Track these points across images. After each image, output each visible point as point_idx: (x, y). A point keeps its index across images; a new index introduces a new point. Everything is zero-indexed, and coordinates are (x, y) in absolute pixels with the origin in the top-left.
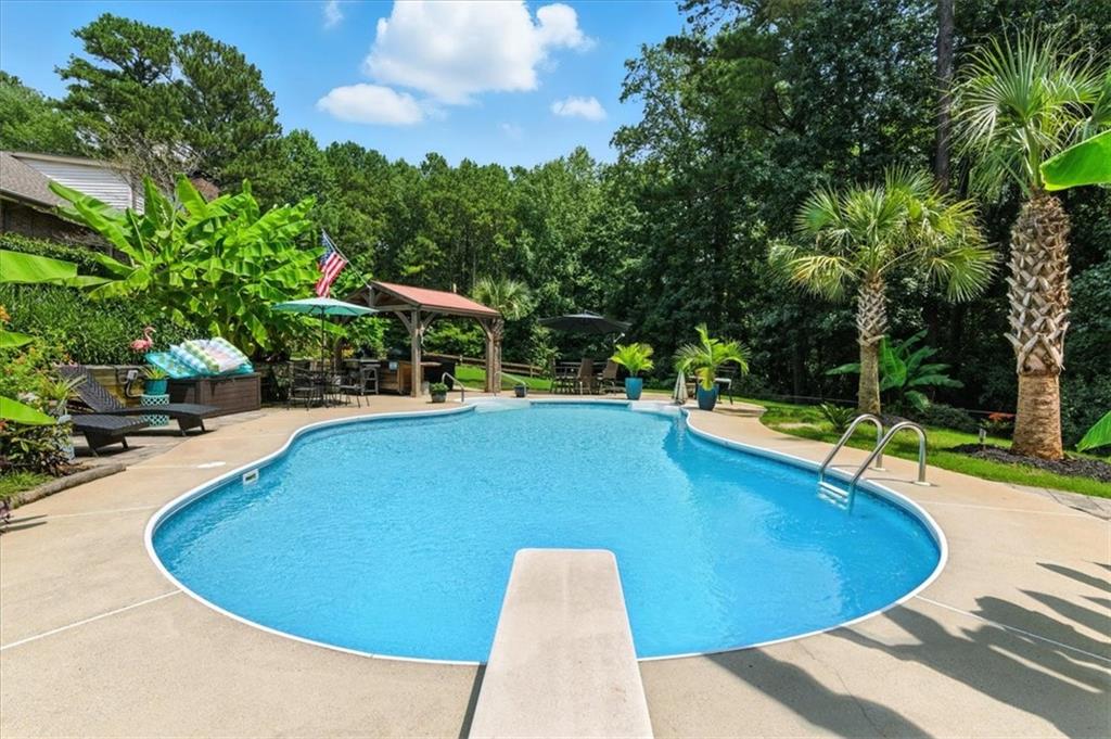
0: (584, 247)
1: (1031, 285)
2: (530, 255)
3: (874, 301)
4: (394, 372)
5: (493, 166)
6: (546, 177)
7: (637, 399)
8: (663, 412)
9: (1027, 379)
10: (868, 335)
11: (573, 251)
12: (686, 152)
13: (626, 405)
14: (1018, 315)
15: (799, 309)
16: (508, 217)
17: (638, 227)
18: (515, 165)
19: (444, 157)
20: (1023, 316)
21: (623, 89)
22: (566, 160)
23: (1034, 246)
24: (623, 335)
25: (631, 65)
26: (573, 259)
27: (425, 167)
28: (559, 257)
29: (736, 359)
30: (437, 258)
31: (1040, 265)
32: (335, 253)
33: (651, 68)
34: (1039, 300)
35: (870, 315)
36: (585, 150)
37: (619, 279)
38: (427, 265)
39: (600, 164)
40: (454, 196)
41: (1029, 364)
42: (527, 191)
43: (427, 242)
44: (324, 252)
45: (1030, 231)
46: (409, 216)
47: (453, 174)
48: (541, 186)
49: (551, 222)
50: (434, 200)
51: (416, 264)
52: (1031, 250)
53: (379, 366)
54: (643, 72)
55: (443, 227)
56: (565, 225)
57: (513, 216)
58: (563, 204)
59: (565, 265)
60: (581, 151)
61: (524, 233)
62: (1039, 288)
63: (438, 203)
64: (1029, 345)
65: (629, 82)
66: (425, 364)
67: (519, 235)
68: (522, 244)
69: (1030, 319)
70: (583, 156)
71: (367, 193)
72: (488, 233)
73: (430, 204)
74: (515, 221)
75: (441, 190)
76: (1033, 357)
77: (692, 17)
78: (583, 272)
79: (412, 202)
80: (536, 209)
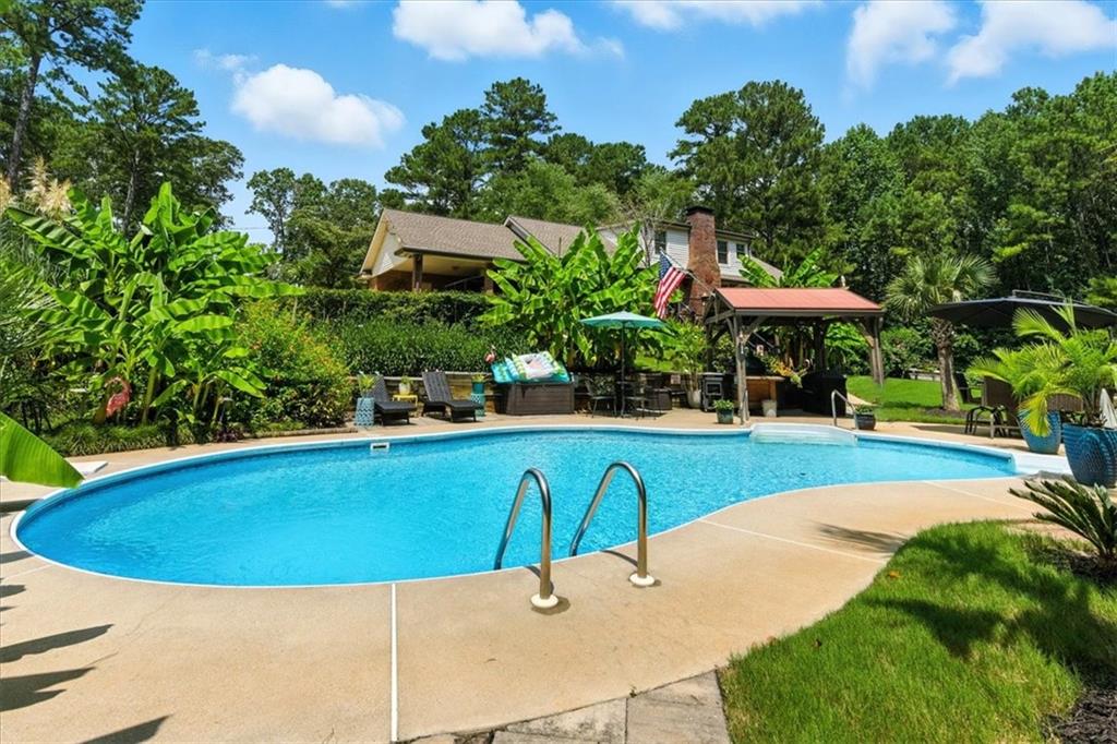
27: (1012, 112)
46: (994, 182)
51: (1011, 244)
53: (722, 379)
55: (1052, 183)
63: (1037, 153)
71: (941, 168)
73: (1024, 157)
75: (1040, 133)
79: (1000, 163)
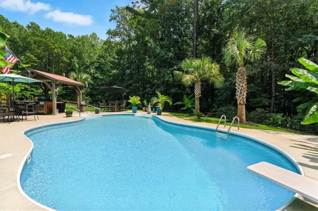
0: (96, 65)
1: (241, 85)
2: (77, 66)
3: (199, 87)
4: (43, 106)
5: (60, 32)
6: (82, 40)
7: (136, 113)
8: (145, 116)
9: (240, 106)
10: (197, 95)
11: (92, 66)
12: (130, 41)
13: (133, 115)
14: (238, 92)
15: (166, 88)
16: (68, 51)
17: (117, 61)
18: (69, 34)
19: (39, 25)
20: (240, 92)
21: (110, 18)
22: (89, 36)
23: (242, 77)
24: (125, 93)
25: (112, 11)
26: (93, 68)
27: (28, 27)
28: (88, 67)
29: (168, 101)
30: (36, 62)
31: (243, 81)
32: (12, 55)
33: (119, 14)
34: (243, 89)
35: (198, 90)
36: (95, 34)
37: (110, 76)
38: (31, 65)
39: (101, 39)
40: (44, 40)
41: (241, 102)
42: (75, 43)
43: (32, 56)
44: (7, 54)
45: (241, 74)
46: (22, 45)
47: (43, 32)
48: (80, 43)
49: (85, 55)
50: (34, 40)
51: (26, 64)
52: (241, 78)
53: (35, 103)
54: (116, 14)
55: (39, 51)
56: (90, 57)
57: (70, 51)
58: (89, 50)
59: (90, 70)
60: (94, 34)
61: (75, 58)
62: (242, 86)
63: (36, 42)
64: (241, 98)
65: (112, 16)
66: (58, 102)
67: (73, 58)
68: (74, 62)
69: (241, 93)
70: (95, 36)
72: (58, 56)
73: (32, 42)
74: (71, 53)
75: (38, 37)
76: (241, 101)
77: (133, 2)
78: (96, 73)
79: (23, 39)
80: (79, 50)
